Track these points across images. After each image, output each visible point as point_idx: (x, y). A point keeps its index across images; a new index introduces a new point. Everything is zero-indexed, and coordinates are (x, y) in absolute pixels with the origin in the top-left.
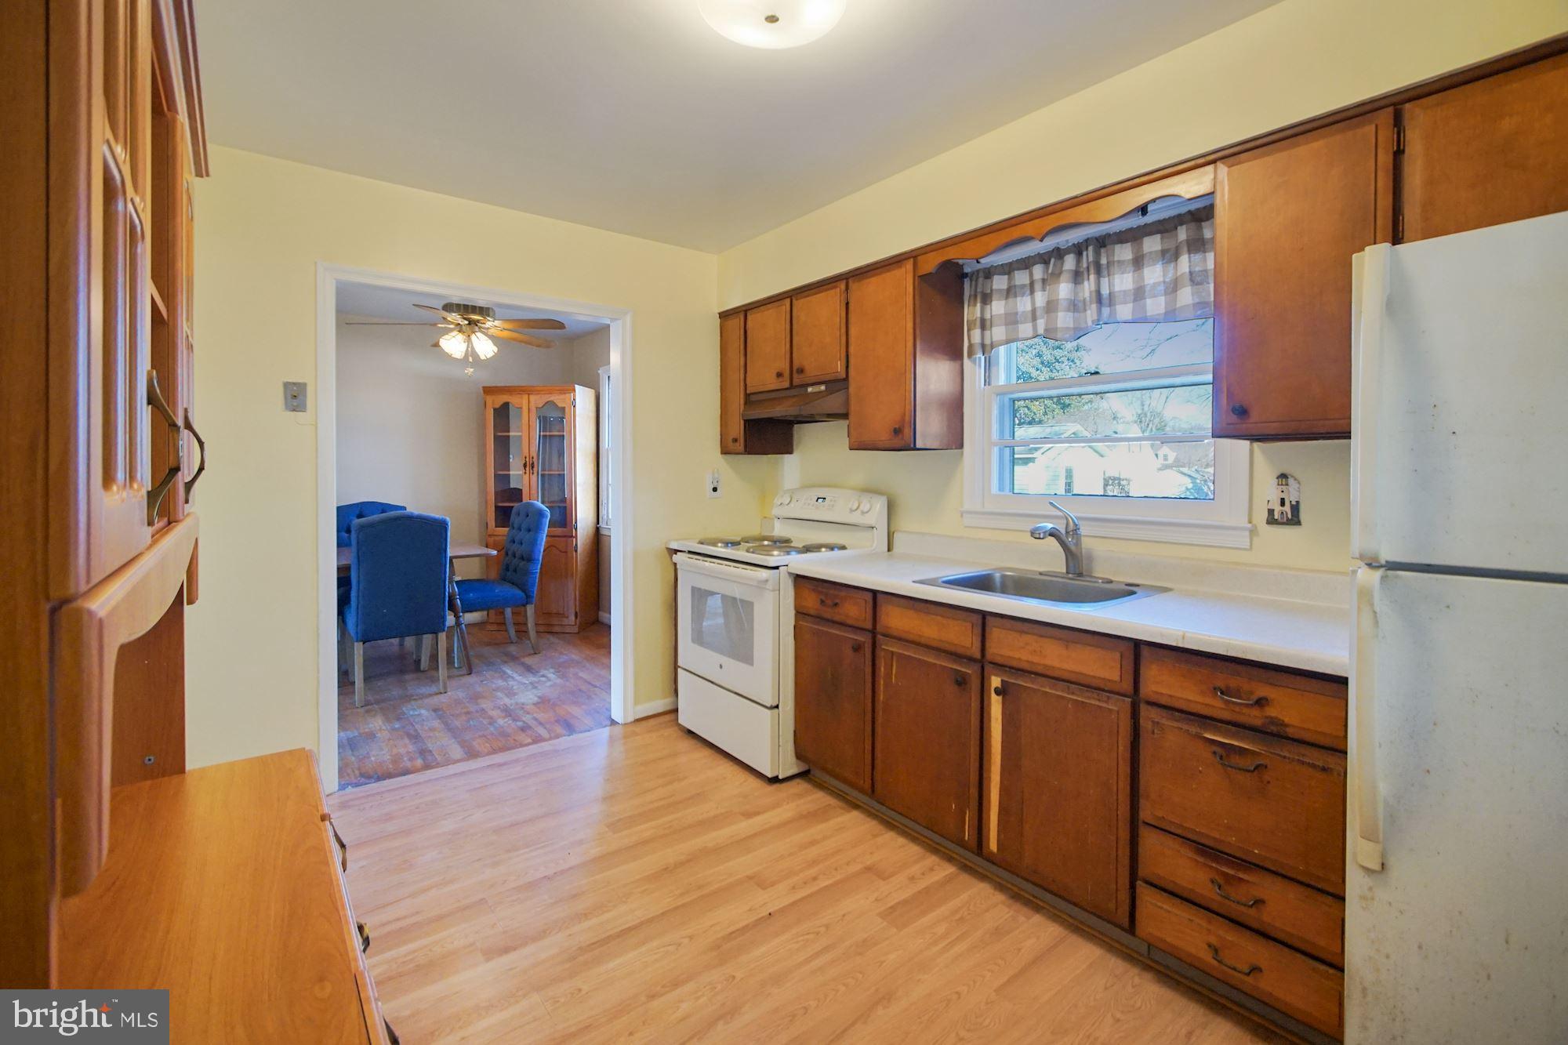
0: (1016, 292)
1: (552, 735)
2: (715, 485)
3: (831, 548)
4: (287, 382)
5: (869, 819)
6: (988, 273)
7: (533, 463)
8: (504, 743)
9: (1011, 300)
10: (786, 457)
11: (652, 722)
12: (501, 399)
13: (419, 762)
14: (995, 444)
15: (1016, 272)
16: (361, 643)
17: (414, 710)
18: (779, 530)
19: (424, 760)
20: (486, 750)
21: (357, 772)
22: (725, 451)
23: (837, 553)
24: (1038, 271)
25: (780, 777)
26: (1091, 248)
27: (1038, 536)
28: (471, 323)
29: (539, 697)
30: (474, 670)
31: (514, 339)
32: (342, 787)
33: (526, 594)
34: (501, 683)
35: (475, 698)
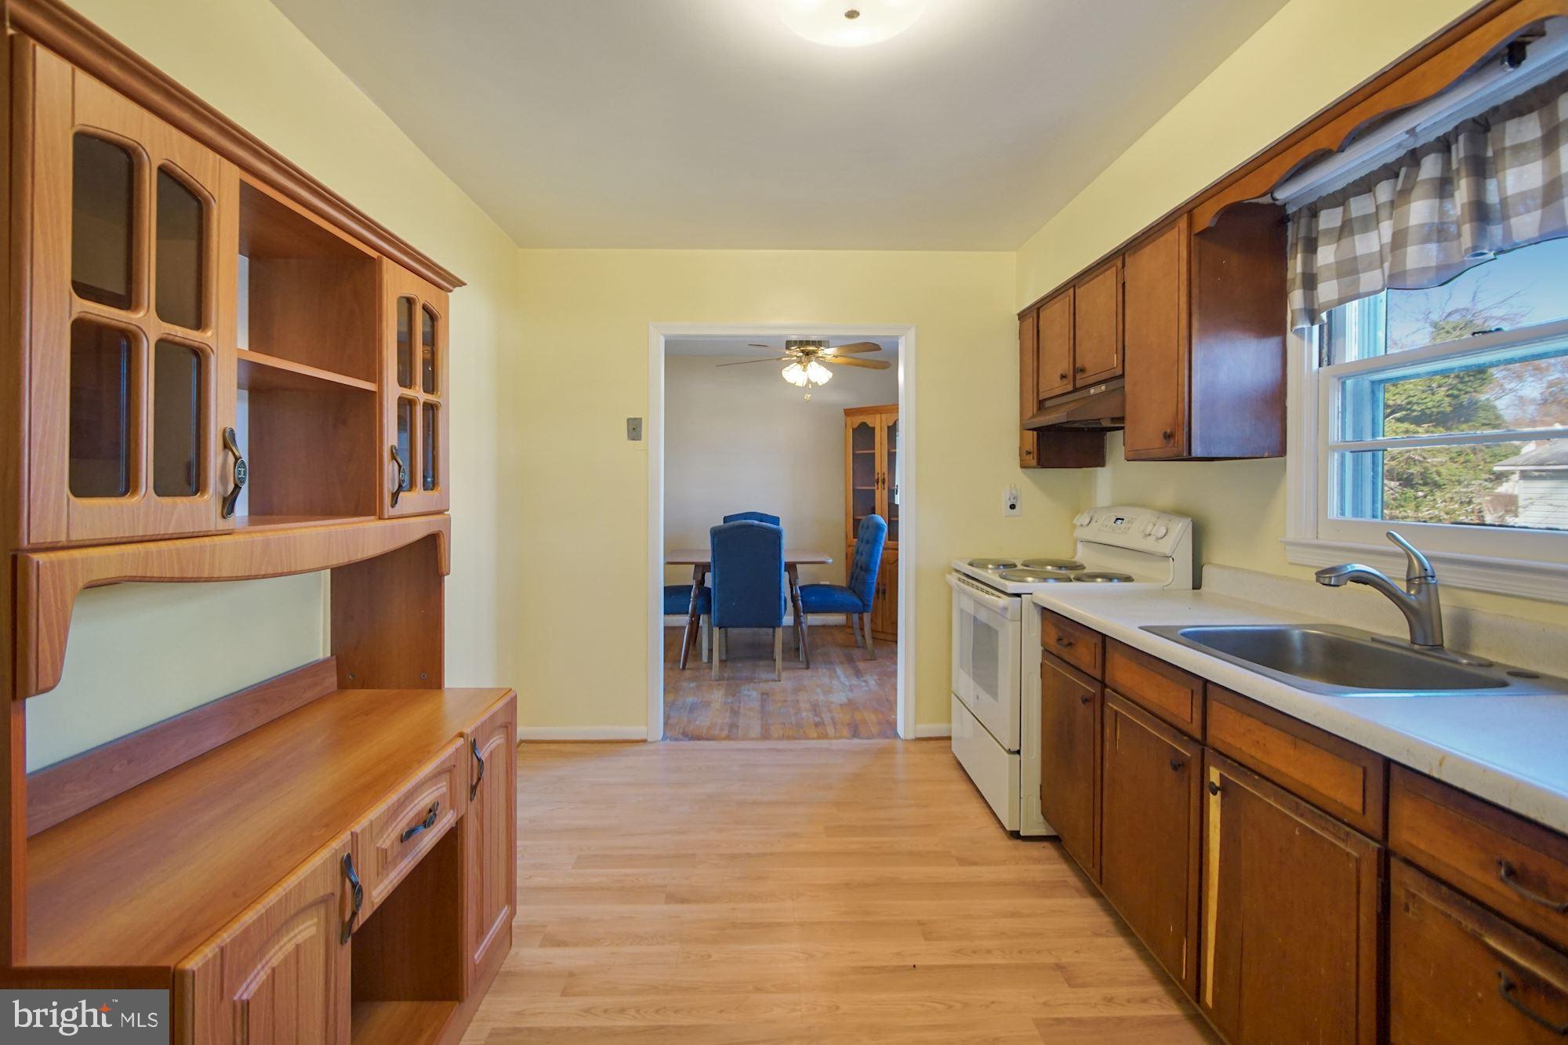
0: (1352, 228)
1: (838, 735)
2: (1013, 502)
3: (1109, 577)
4: (630, 419)
5: (1102, 913)
6: (1313, 211)
7: (884, 479)
8: (796, 733)
9: (1345, 242)
10: (1099, 469)
11: (932, 743)
12: (858, 420)
13: (725, 733)
14: (1334, 449)
15: (1352, 199)
16: (718, 629)
17: (749, 690)
18: (1082, 555)
19: (729, 732)
20: (776, 735)
21: (681, 730)
22: (1023, 466)
23: (1116, 585)
24: (1384, 192)
25: (1022, 834)
26: (1461, 138)
27: (1327, 581)
28: (807, 354)
29: (849, 700)
30: (811, 666)
31: (850, 364)
32: (665, 738)
33: (863, 602)
34: (826, 680)
35: (797, 690)
